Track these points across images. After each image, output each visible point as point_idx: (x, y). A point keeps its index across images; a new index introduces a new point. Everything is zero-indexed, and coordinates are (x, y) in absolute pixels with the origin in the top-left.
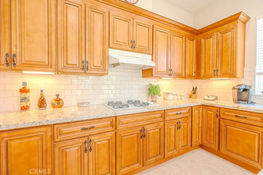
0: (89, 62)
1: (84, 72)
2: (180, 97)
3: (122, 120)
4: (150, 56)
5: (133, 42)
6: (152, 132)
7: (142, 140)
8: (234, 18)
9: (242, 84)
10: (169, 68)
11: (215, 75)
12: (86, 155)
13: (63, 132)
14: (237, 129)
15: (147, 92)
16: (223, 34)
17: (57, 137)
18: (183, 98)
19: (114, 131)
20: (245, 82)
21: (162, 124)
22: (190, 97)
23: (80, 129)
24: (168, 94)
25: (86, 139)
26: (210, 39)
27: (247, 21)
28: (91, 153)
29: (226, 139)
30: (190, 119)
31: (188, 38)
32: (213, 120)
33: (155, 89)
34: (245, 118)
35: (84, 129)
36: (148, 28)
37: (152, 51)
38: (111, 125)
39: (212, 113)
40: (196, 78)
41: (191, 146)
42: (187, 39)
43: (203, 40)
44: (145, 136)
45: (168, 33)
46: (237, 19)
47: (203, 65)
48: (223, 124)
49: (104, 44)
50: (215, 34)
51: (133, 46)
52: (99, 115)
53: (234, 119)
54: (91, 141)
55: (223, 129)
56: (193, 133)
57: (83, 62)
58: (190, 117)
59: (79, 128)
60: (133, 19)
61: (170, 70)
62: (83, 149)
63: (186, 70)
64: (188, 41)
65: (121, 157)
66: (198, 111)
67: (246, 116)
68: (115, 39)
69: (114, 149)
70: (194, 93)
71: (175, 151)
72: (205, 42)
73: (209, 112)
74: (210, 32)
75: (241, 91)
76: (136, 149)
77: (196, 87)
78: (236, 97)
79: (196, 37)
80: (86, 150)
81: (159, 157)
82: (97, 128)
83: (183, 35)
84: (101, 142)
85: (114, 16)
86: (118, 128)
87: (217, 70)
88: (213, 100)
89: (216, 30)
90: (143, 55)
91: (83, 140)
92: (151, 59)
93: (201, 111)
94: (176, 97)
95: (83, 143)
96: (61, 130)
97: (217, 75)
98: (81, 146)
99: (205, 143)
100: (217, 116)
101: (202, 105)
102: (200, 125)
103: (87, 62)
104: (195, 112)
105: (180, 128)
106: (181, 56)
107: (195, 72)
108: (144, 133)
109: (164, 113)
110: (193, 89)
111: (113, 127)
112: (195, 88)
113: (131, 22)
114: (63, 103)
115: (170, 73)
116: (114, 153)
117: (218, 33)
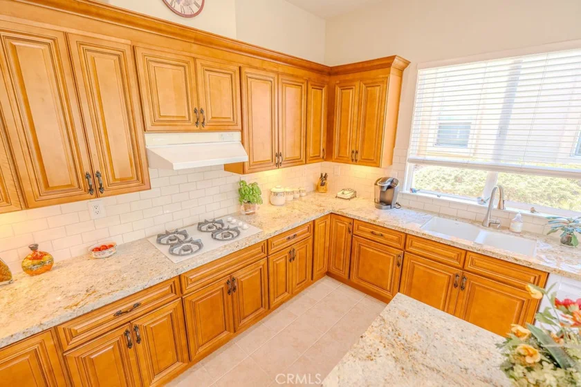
0: (103, 174)
1: (94, 196)
2: (298, 196)
3: (191, 277)
4: (237, 135)
5: (198, 112)
6: (248, 279)
7: (230, 297)
8: (385, 64)
9: (388, 178)
10: (277, 152)
11: (353, 160)
12: (131, 351)
13: (78, 331)
14: (371, 250)
15: (237, 195)
16: (369, 89)
17: (68, 342)
18: (304, 194)
19: (178, 298)
20: (392, 174)
21: (263, 262)
22: (317, 189)
23: (112, 316)
24: (276, 194)
25: (127, 327)
26: (348, 91)
27: (404, 68)
28: (140, 346)
29: (358, 263)
30: (311, 241)
31: (312, 85)
32: (344, 238)
33: (251, 193)
34: (382, 235)
35: (119, 314)
36: (231, 75)
37: (240, 123)
38: (173, 290)
39: (343, 226)
40: (325, 160)
41: (312, 279)
42: (310, 87)
43: (338, 90)
44: (234, 289)
45: (272, 80)
46: (389, 65)
47: (336, 138)
48: (356, 244)
49: (132, 128)
50: (357, 84)
51: (199, 121)
52: (145, 283)
53: (369, 236)
54: (136, 328)
55: (356, 249)
56: (315, 260)
57: (87, 176)
58: (312, 237)
59: (110, 314)
60: (195, 59)
61: (279, 155)
62: (123, 346)
63: (308, 149)
64: (312, 91)
65: (196, 332)
66: (324, 224)
67: (383, 234)
68: (157, 113)
69: (182, 325)
70: (323, 184)
71: (286, 294)
72: (342, 93)
73: (339, 224)
74: (350, 77)
75: (385, 189)
76: (221, 312)
77: (326, 174)
78: (378, 196)
79: (327, 79)
80: (129, 345)
81: (262, 310)
82: (146, 304)
83: (302, 81)
84: (158, 323)
85: (149, 58)
86: (185, 292)
87: (357, 152)
88: (349, 199)
89: (358, 75)
90: (222, 135)
91: (122, 331)
92: (240, 140)
93: (328, 222)
94: (290, 197)
95: (122, 336)
96: (74, 330)
97: (356, 160)
98: (118, 341)
99: (333, 270)
100: (350, 232)
101: (332, 213)
102: (327, 244)
103: (98, 175)
104: (320, 227)
105: (293, 259)
106: (298, 123)
107: (323, 150)
108: (233, 284)
109: (267, 245)
110: (322, 176)
111: (175, 293)
112: (324, 175)
113: (189, 67)
114: (51, 261)
115: (277, 160)
116: (183, 331)
117: (362, 83)
